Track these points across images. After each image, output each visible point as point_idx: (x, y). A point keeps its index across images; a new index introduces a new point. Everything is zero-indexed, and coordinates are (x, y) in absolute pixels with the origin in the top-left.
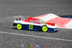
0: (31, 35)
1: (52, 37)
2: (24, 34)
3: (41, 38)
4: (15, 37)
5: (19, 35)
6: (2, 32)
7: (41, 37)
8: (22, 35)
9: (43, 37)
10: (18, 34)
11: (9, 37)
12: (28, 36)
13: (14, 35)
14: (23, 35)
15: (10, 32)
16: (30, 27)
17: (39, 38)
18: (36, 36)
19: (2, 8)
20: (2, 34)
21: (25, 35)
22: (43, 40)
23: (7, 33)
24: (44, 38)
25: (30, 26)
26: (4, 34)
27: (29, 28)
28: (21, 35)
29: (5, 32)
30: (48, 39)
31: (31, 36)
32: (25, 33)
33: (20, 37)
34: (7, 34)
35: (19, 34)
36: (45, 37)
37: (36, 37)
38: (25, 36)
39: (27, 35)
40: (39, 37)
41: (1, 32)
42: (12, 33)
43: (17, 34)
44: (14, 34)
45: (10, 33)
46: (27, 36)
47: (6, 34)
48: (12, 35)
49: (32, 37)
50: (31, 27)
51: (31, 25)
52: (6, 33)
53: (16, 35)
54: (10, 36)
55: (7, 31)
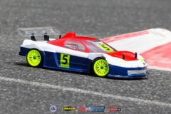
0: (96, 90)
1: (160, 100)
2: (74, 87)
3: (127, 102)
4: (46, 95)
5: (61, 91)
6: (10, 79)
7: (124, 98)
8: (68, 89)
9: (132, 99)
10: (56, 87)
11: (29, 95)
12: (88, 95)
13: (43, 88)
14: (72, 89)
15: (34, 78)
16: (62, 61)
17: (120, 101)
18: (112, 96)
19: (12, 6)
20: (8, 86)
21: (79, 90)
22: (130, 107)
23: (24, 82)
24: (133, 103)
25: (64, 59)
26: (14, 85)
27: (59, 63)
28: (65, 89)
29: (16, 78)
30: (147, 106)
31: (96, 93)
32: (77, 86)
33: (63, 96)
34: (25, 87)
35: (59, 87)
36: (137, 100)
37: (110, 98)
38: (77, 95)
39: (83, 91)
40: (119, 97)
41: (7, 79)
42: (38, 84)
43: (53, 86)
44: (43, 85)
45: (34, 83)
46: (83, 94)
47: (20, 85)
48: (38, 88)
49: (98, 98)
50: (64, 61)
51: (65, 55)
52: (19, 81)
53: (51, 88)
54: (33, 92)
55: (25, 78)
